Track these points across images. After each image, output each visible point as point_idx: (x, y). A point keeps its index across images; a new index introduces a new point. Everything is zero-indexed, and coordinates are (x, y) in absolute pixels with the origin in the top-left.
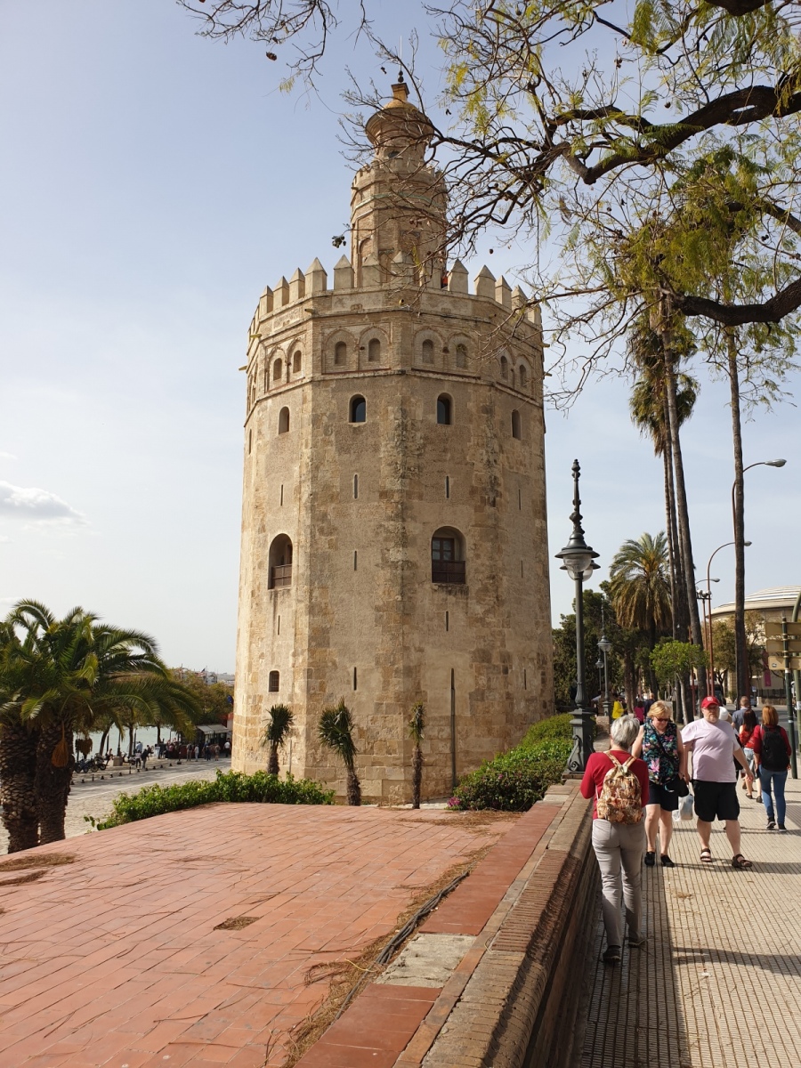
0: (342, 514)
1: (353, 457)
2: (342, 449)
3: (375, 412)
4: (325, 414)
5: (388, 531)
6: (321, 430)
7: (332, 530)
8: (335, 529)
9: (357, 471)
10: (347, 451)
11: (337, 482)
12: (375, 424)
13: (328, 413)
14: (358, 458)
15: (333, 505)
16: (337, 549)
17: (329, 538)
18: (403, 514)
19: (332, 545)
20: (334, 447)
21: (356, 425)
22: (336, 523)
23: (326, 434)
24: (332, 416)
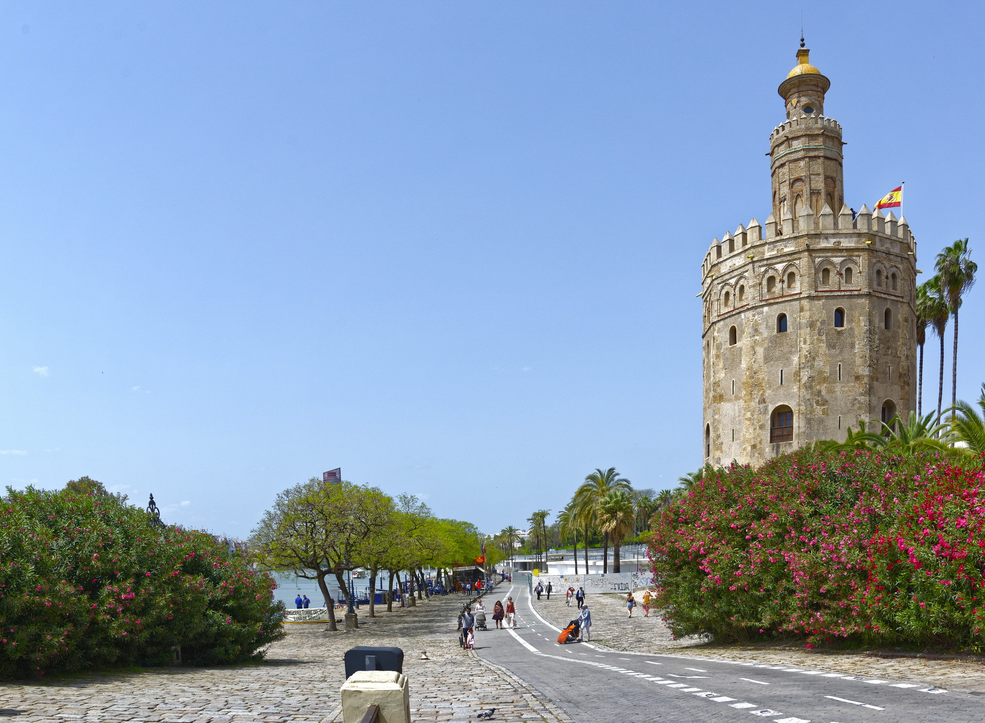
0: (831, 391)
1: (838, 352)
2: (831, 346)
3: (852, 320)
4: (818, 320)
5: (860, 403)
6: (816, 332)
7: (825, 402)
8: (827, 401)
9: (840, 361)
10: (834, 347)
11: (827, 369)
12: (852, 329)
13: (820, 320)
14: (841, 352)
15: (825, 385)
16: (827, 415)
17: (823, 407)
18: (870, 391)
19: (824, 412)
20: (825, 345)
21: (839, 329)
22: (827, 397)
23: (819, 335)
24: (823, 323)
